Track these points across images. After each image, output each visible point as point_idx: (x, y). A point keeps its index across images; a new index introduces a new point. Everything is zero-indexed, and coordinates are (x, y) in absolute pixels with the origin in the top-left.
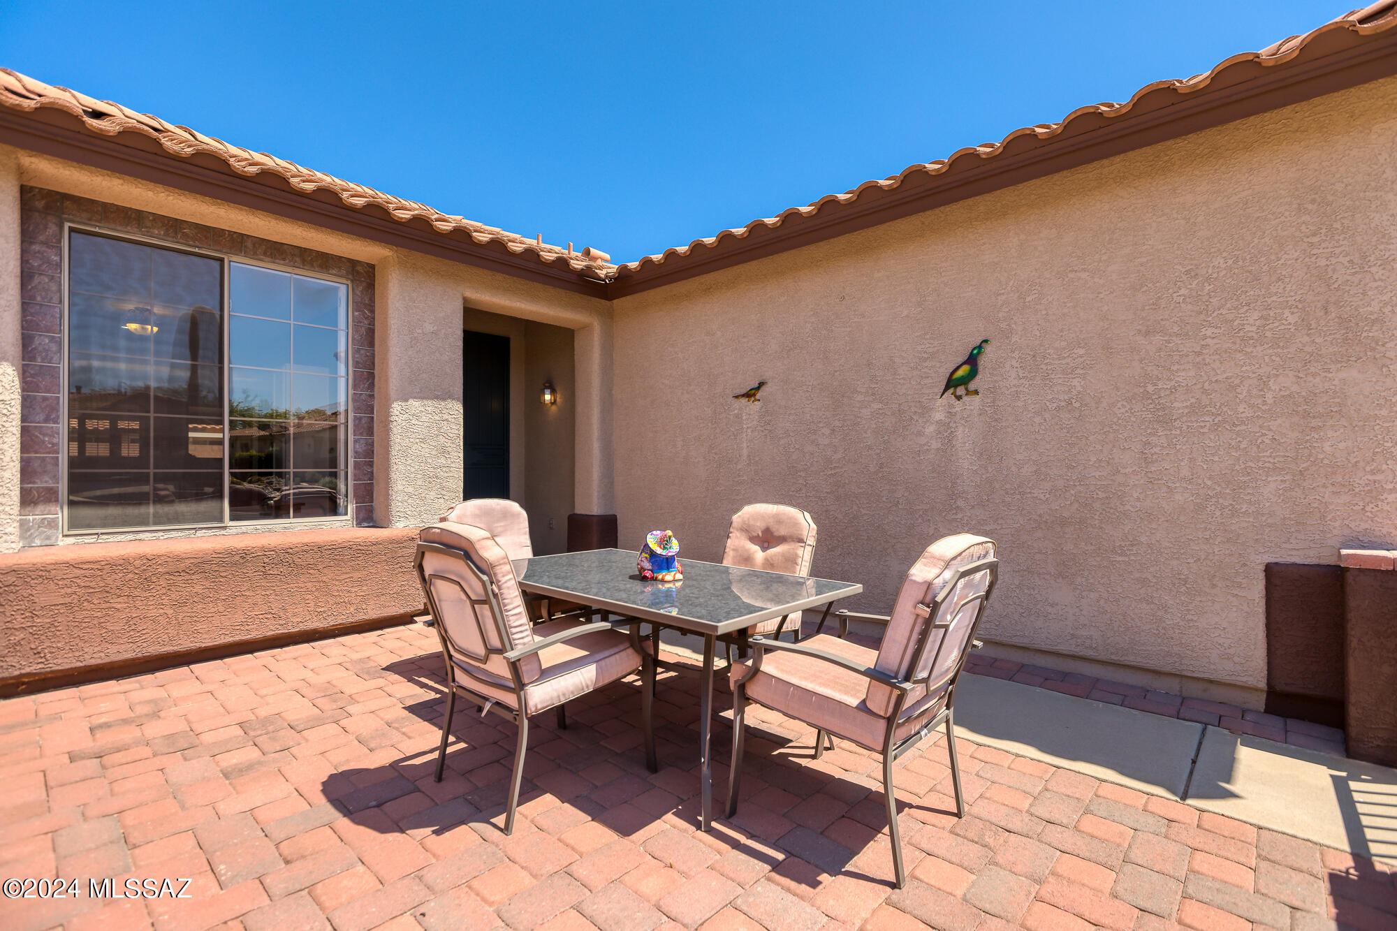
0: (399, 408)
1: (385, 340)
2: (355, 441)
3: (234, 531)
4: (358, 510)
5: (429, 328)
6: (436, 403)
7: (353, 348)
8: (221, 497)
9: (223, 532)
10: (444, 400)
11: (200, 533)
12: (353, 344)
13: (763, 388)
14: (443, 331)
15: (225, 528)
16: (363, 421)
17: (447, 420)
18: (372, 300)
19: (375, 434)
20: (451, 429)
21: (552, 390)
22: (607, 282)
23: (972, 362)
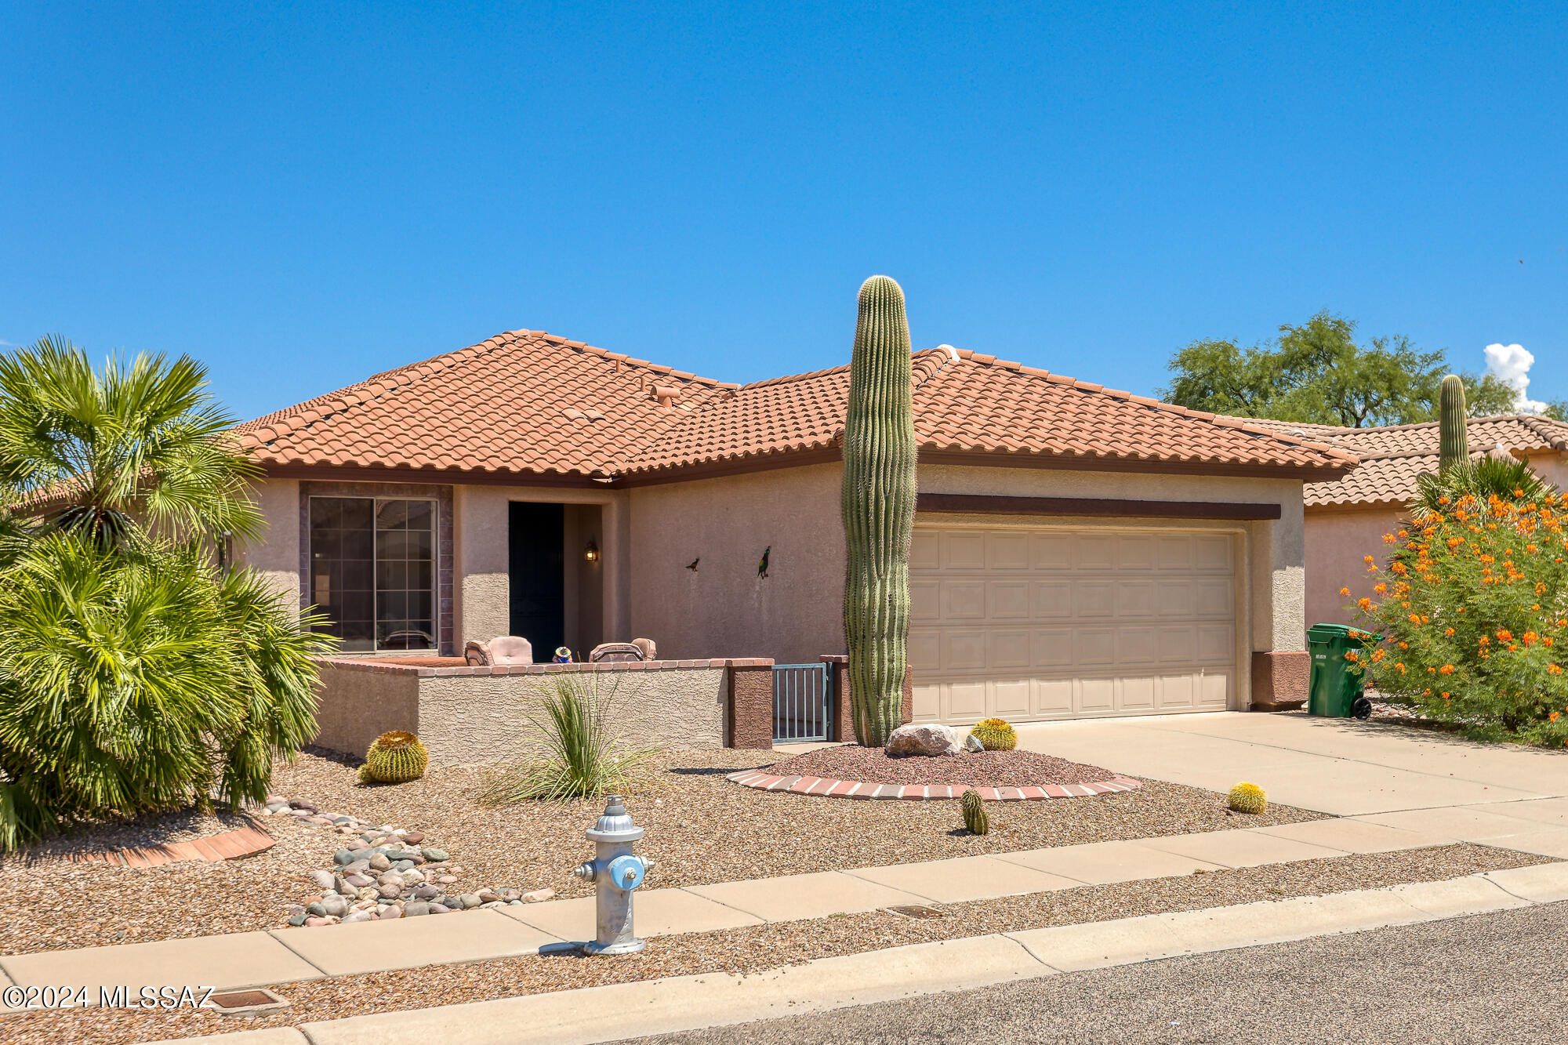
0: (467, 580)
1: (459, 536)
2: (442, 601)
3: (379, 656)
4: (443, 644)
5: (486, 525)
6: (492, 575)
8: (372, 638)
9: (373, 656)
10: (496, 573)
15: (374, 654)
16: (447, 588)
17: (498, 586)
18: (451, 509)
19: (454, 597)
20: (501, 592)
21: (594, 549)
22: (610, 480)
23: (765, 558)
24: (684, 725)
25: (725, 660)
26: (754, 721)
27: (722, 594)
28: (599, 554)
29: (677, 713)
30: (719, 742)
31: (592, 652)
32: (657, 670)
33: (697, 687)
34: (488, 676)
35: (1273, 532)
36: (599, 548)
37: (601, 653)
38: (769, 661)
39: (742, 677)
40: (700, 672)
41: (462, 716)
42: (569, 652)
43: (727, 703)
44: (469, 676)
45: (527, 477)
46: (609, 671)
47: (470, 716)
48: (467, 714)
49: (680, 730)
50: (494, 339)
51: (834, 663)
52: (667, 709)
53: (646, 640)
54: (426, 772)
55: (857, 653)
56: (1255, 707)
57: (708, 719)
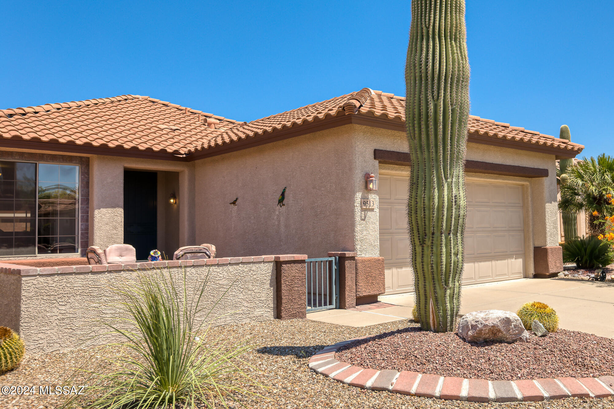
0: (97, 212)
1: (92, 186)
2: (82, 225)
3: (39, 258)
4: (82, 251)
5: (109, 180)
6: (112, 209)
7: (81, 190)
8: (35, 246)
9: (35, 258)
10: (115, 208)
11: (28, 258)
12: (81, 188)
13: (238, 200)
14: (115, 181)
15: (36, 256)
16: (85, 217)
17: (116, 215)
18: (88, 170)
19: (89, 222)
20: (118, 219)
21: (174, 198)
22: (184, 156)
23: (283, 194)
24: (246, 304)
25: (273, 256)
26: (295, 299)
27: (253, 218)
28: (177, 200)
29: (241, 296)
30: (270, 314)
31: (176, 253)
32: (226, 265)
33: (255, 277)
34: (88, 273)
35: (545, 184)
36: (177, 197)
37: (182, 253)
38: (304, 257)
39: (287, 269)
40: (257, 265)
41: (63, 308)
42: (159, 253)
43: (275, 287)
44: (71, 274)
45: (134, 152)
46: (191, 266)
47: (71, 307)
48: (68, 306)
49: (243, 308)
50: (122, 96)
51: (339, 257)
52: (234, 293)
53: (209, 245)
54: (23, 362)
55: (425, 248)
56: (536, 276)
57: (263, 299)
